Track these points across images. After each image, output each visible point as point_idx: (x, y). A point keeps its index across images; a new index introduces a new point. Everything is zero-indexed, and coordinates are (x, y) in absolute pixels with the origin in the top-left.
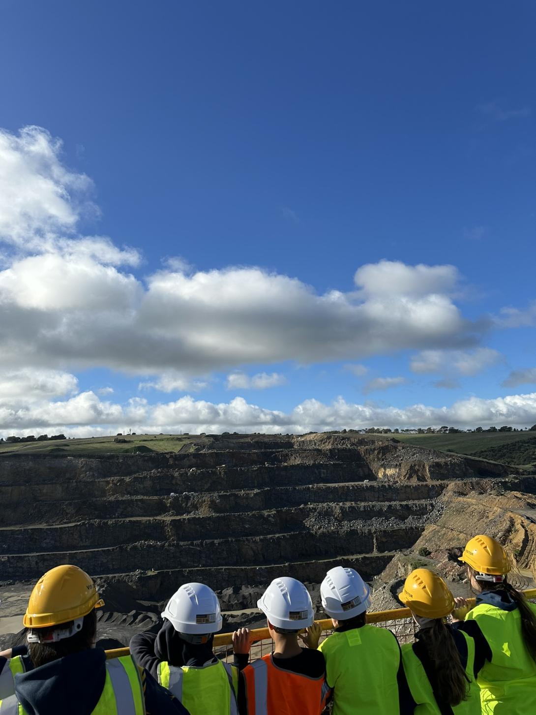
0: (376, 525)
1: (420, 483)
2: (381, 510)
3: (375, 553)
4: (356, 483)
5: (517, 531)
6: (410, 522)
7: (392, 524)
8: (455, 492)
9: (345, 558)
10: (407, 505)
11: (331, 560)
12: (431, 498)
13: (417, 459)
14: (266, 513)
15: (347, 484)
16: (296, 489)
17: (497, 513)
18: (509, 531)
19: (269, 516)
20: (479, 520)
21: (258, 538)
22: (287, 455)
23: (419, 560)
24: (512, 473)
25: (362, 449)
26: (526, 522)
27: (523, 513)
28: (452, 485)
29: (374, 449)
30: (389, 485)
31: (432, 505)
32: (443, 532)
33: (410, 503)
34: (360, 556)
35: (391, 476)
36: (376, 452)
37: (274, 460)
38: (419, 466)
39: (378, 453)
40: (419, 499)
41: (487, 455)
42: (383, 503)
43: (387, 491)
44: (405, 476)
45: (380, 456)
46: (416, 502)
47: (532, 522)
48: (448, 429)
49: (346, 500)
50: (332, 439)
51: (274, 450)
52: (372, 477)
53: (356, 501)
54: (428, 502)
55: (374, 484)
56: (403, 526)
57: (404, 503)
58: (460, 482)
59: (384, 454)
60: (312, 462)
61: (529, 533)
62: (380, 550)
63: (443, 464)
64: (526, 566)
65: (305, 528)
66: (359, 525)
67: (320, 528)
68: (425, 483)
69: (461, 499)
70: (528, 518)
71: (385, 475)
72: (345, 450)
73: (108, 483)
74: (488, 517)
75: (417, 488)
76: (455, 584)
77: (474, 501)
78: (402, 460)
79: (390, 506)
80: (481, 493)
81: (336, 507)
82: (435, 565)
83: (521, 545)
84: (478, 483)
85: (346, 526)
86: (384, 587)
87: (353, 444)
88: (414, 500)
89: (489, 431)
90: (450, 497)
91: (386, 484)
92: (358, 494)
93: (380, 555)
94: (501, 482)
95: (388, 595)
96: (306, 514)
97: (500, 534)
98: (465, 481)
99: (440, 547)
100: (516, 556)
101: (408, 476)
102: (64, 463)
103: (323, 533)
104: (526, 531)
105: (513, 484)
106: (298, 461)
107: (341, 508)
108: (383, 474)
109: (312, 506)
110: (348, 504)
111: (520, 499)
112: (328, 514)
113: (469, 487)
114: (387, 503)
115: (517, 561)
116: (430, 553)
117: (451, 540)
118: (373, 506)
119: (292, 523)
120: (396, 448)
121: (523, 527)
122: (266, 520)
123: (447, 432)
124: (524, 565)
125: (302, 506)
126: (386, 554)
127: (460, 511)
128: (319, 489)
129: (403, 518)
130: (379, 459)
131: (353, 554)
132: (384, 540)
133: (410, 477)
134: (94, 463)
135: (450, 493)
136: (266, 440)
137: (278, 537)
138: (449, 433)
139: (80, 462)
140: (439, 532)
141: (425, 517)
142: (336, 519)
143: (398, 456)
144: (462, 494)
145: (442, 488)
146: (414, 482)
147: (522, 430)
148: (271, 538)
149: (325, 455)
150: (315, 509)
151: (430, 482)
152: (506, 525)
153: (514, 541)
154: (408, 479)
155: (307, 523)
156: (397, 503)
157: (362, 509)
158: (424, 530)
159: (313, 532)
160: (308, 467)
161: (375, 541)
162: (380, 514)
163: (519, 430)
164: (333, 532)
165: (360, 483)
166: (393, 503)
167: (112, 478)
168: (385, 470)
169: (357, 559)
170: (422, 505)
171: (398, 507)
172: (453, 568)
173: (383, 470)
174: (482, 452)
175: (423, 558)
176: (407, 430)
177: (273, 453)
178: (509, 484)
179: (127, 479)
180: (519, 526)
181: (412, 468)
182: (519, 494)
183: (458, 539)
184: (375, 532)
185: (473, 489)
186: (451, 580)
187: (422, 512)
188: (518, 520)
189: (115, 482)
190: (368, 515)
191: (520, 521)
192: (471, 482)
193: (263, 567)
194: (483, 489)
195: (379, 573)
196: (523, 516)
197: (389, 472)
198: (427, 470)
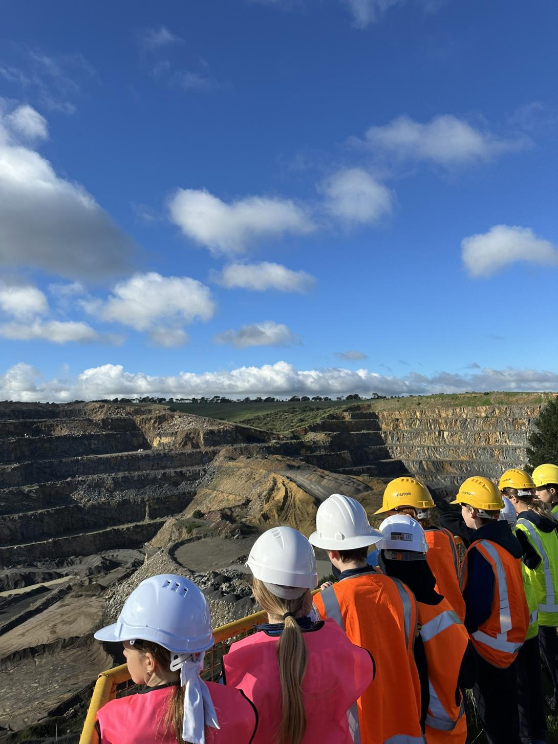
0: (149, 493)
1: (194, 451)
2: (155, 477)
3: (147, 521)
4: (130, 453)
5: (279, 489)
6: (184, 486)
7: (166, 490)
8: (226, 457)
9: (116, 528)
10: (181, 472)
11: (101, 531)
12: (204, 464)
13: (192, 427)
14: (26, 489)
15: (120, 454)
16: (62, 462)
17: (262, 475)
18: (272, 489)
19: (30, 491)
20: (246, 482)
21: (16, 516)
22: (52, 425)
23: (193, 522)
24: (274, 438)
25: (138, 419)
26: (287, 481)
27: (284, 473)
28: (224, 451)
29: (151, 419)
30: (164, 454)
31: (205, 470)
32: (214, 495)
33: (184, 469)
34: (131, 525)
35: (166, 444)
36: (152, 421)
37: (37, 431)
38: (194, 433)
39: (155, 422)
40: (192, 465)
41: (253, 423)
42: (157, 471)
43: (162, 459)
44: (180, 444)
45: (156, 425)
46: (189, 468)
47: (291, 481)
48: (220, 398)
49: (119, 471)
50: (105, 408)
51: (35, 420)
52: (147, 445)
53: (129, 470)
54: (201, 468)
55: (148, 452)
56: (176, 492)
57: (179, 470)
58: (230, 447)
59: (160, 423)
60: (82, 433)
61: (289, 491)
62: (152, 517)
63: (216, 431)
64: (286, 519)
65: (72, 501)
66: (131, 495)
67: (89, 501)
68: (198, 450)
69: (231, 463)
70: (288, 478)
71: (160, 444)
72: (119, 420)
74: (254, 479)
75: (190, 455)
76: (228, 541)
77: (242, 465)
78: (178, 428)
79: (165, 473)
80: (249, 458)
81: (108, 479)
82: (209, 526)
83: (282, 501)
84: (246, 448)
85: (118, 497)
86: (163, 551)
87: (128, 414)
88: (187, 466)
89: (256, 401)
90: (221, 462)
91: (162, 452)
92: (133, 463)
93: (152, 522)
94: (265, 447)
95: (166, 557)
96: (73, 487)
97: (265, 493)
98: (235, 446)
99: (210, 509)
100: (278, 511)
101: (183, 443)
103: (93, 505)
104: (286, 489)
105: (275, 448)
106: (65, 432)
107: (114, 479)
108: (158, 442)
109: (80, 479)
110: (121, 475)
111: (280, 461)
112: (98, 486)
113: (239, 451)
114: (162, 471)
115: (279, 515)
116: (203, 515)
117: (221, 501)
118: (148, 475)
119: (62, 497)
120: (172, 417)
121: (284, 485)
122: (27, 496)
123: (219, 401)
124: (283, 519)
125: (69, 479)
126: (158, 520)
127: (230, 474)
128: (89, 460)
129: (176, 484)
130: (154, 428)
131: (123, 523)
132: (157, 507)
133: (186, 444)
135: (222, 458)
136: (25, 408)
137: (41, 513)
138: (221, 402)
140: (210, 494)
141: (197, 481)
142: (107, 490)
143: (174, 425)
144: (232, 459)
145: (215, 453)
146: (189, 449)
147: (283, 401)
148: (33, 514)
149: (97, 425)
150: (84, 482)
151: (203, 449)
152: (270, 484)
153: (276, 498)
154: (183, 446)
155: (75, 496)
156: (172, 471)
157: (136, 478)
158: (195, 494)
159: (82, 505)
160: (76, 438)
161: (147, 508)
162: (154, 481)
163: (281, 401)
164: (104, 503)
165: (135, 453)
166: (167, 471)
168: (161, 438)
169: (128, 529)
170: (195, 470)
171: (173, 474)
172: (226, 526)
173: (158, 438)
174: (250, 420)
175: (197, 520)
176: (182, 399)
177: (35, 423)
178: (272, 449)
180: (281, 485)
181: (187, 436)
182: (279, 457)
183: (228, 500)
184: (148, 500)
185: (242, 454)
186: (224, 537)
187: (196, 476)
190: (142, 483)
191: (281, 481)
192: (240, 448)
193: (22, 546)
194: (250, 453)
195: (149, 539)
196: (283, 476)
197: (165, 440)
198: (202, 437)
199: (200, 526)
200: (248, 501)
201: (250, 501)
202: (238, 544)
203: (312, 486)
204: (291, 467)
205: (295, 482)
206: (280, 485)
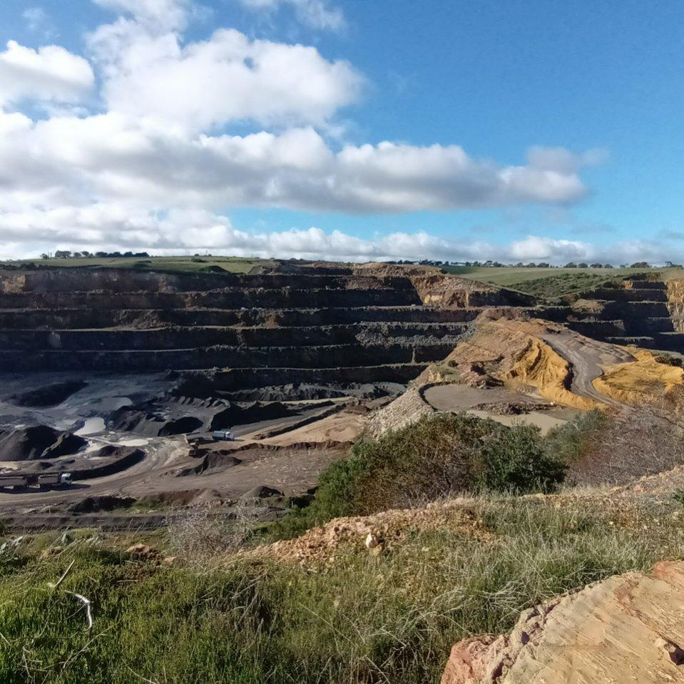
0: (417, 341)
1: (459, 309)
2: (422, 329)
3: (413, 363)
4: (404, 307)
5: (533, 350)
6: (446, 340)
7: (431, 341)
8: (487, 317)
9: (388, 365)
10: (445, 326)
11: (376, 367)
12: (466, 321)
13: (459, 288)
14: (323, 328)
15: (396, 307)
16: (350, 310)
17: (520, 336)
18: (526, 350)
19: (326, 330)
20: (503, 341)
21: (315, 348)
22: (346, 280)
23: (447, 370)
24: (540, 303)
25: (413, 278)
26: (542, 344)
27: (539, 336)
28: (487, 310)
29: (424, 279)
30: (432, 310)
31: (466, 327)
32: (471, 349)
33: (448, 324)
34: (400, 365)
35: (435, 302)
36: (425, 281)
37: (334, 285)
38: (461, 294)
39: (427, 282)
40: (456, 322)
41: (522, 288)
42: (424, 324)
43: (429, 315)
44: (447, 303)
45: (428, 285)
46: (453, 324)
47: (547, 344)
48: (493, 263)
49: (394, 321)
50: (387, 268)
51: (334, 276)
52: (419, 302)
53: (402, 321)
54: (464, 324)
55: (420, 308)
56: (439, 343)
57: (443, 324)
58: (492, 309)
59: (432, 283)
60: (368, 288)
61: (543, 352)
62: (418, 360)
63: (481, 293)
64: (534, 378)
65: (356, 340)
66: (402, 341)
67: (369, 342)
68: (463, 309)
69: (492, 323)
70: (544, 341)
71: (430, 301)
72: (398, 278)
73: (187, 296)
74: (511, 339)
75: (455, 313)
77: (502, 325)
78: (446, 289)
79: (430, 326)
80: (510, 319)
81: (384, 326)
83: (534, 361)
84: (509, 311)
85: (391, 341)
86: (415, 389)
87: (405, 274)
88: (451, 322)
90: (483, 321)
91: (430, 309)
92: (405, 316)
93: (417, 364)
94: (528, 311)
95: (417, 394)
96: (357, 330)
97: (518, 353)
98: (498, 308)
100: (527, 370)
101: (449, 302)
102: (147, 277)
103: (371, 345)
104: (540, 351)
105: (539, 312)
106: (355, 286)
107: (389, 327)
108: (428, 299)
109: (363, 324)
110: (395, 324)
111: (542, 325)
112: (376, 331)
113: (501, 313)
114: (428, 324)
115: (528, 374)
116: (457, 365)
117: (477, 355)
118: (416, 326)
119: (349, 337)
120: (443, 278)
121: (539, 347)
122: (323, 333)
123: (492, 265)
124: (532, 377)
125: (355, 324)
126: (422, 364)
127: (490, 332)
128: (372, 310)
129: (440, 337)
130: (427, 287)
131: (394, 363)
132: (422, 353)
133: (452, 303)
134: (174, 278)
135: (483, 318)
136: (328, 266)
137: (333, 348)
139: (161, 278)
140: (468, 348)
141: (459, 336)
142: (383, 335)
143: (443, 285)
144: (494, 319)
145: (477, 313)
146: (454, 307)
147: (557, 267)
148: (327, 348)
149: (380, 281)
150: (366, 327)
151: (468, 308)
152: (524, 346)
153: (528, 359)
154: (450, 305)
155: (358, 337)
156: (437, 324)
157: (406, 328)
158: (456, 347)
159: (363, 345)
160: (364, 291)
161: (414, 353)
162: (421, 332)
164: (379, 345)
165: (408, 307)
166: (433, 324)
167: (191, 292)
168: (432, 296)
169: (397, 367)
170: (458, 326)
171: (437, 328)
172: (474, 377)
173: (429, 296)
174: (518, 284)
175: (451, 368)
176: (456, 263)
177: (334, 278)
178: (535, 313)
179: (204, 294)
180: (536, 347)
181: (454, 295)
182: (541, 321)
183: (483, 355)
184: (415, 347)
185: (504, 315)
186: (470, 386)
187: (457, 332)
188: (536, 342)
189: (193, 295)
190: (410, 333)
192: (503, 310)
193: (319, 370)
194: (512, 315)
195: (414, 378)
196: (540, 339)
197: (435, 298)
198: (467, 298)
199: (451, 374)
200: (501, 358)
201: (503, 358)
203: (569, 351)
204: (550, 331)
205: (551, 345)
206: (534, 347)
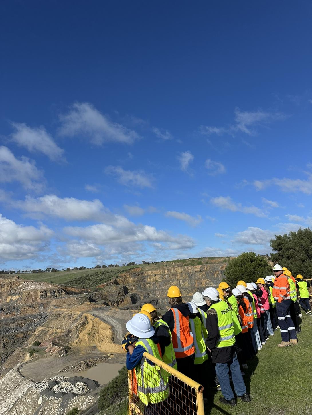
0: (3, 333)
1: (34, 303)
2: (8, 322)
3: (2, 351)
5: (88, 323)
6: (28, 326)
8: (55, 306)
13: (33, 288)
17: (78, 315)
18: (84, 323)
20: (68, 320)
23: (34, 349)
26: (93, 317)
27: (91, 313)
28: (53, 302)
29: (5, 284)
30: (14, 306)
31: (41, 315)
32: (47, 330)
35: (15, 300)
36: (6, 286)
38: (34, 292)
39: (8, 287)
41: (73, 283)
43: (12, 310)
44: (25, 300)
47: (96, 317)
48: (51, 269)
56: (22, 331)
57: (24, 316)
58: (57, 300)
59: (11, 287)
61: (95, 323)
63: (48, 290)
68: (37, 303)
69: (58, 309)
70: (94, 315)
71: (11, 300)
74: (73, 318)
75: (32, 306)
77: (65, 310)
78: (23, 290)
79: (15, 319)
80: (69, 305)
82: (44, 350)
83: (91, 330)
84: (68, 300)
86: (13, 370)
89: (74, 270)
90: (53, 309)
91: (12, 306)
95: (16, 373)
97: (80, 326)
99: (44, 340)
100: (88, 336)
104: (93, 322)
105: (86, 298)
108: (10, 299)
111: (89, 305)
113: (63, 302)
115: (89, 339)
116: (40, 344)
117: (53, 334)
118: (2, 321)
120: (20, 283)
121: (92, 320)
123: (51, 271)
124: (92, 340)
127: (58, 316)
129: (22, 326)
130: (7, 290)
138: (51, 272)
140: (45, 330)
141: (36, 323)
143: (21, 288)
144: (59, 306)
145: (48, 304)
146: (30, 302)
151: (40, 301)
152: (83, 320)
153: (87, 329)
154: (27, 301)
158: (35, 331)
161: (2, 343)
163: (90, 268)
166: (17, 317)
168: (12, 297)
170: (35, 315)
172: (55, 349)
173: (10, 297)
174: (70, 282)
175: (36, 347)
176: (26, 271)
180: (90, 320)
181: (29, 294)
182: (89, 303)
183: (56, 333)
184: (3, 338)
185: (65, 303)
186: (54, 356)
188: (90, 317)
191: (90, 318)
194: (70, 302)
196: (91, 314)
197: (14, 298)
198: (39, 294)
199: (38, 351)
200: (69, 332)
201: (70, 332)
202: (63, 360)
203: (109, 319)
204: (95, 309)
205: (99, 317)
